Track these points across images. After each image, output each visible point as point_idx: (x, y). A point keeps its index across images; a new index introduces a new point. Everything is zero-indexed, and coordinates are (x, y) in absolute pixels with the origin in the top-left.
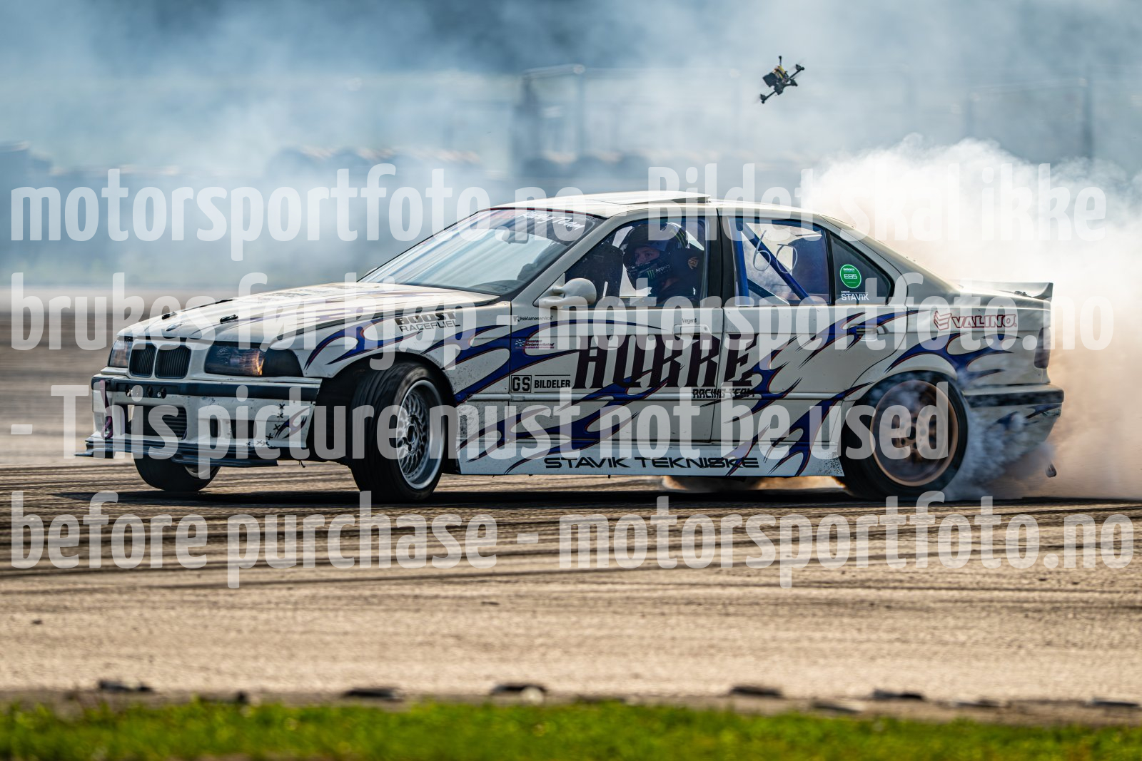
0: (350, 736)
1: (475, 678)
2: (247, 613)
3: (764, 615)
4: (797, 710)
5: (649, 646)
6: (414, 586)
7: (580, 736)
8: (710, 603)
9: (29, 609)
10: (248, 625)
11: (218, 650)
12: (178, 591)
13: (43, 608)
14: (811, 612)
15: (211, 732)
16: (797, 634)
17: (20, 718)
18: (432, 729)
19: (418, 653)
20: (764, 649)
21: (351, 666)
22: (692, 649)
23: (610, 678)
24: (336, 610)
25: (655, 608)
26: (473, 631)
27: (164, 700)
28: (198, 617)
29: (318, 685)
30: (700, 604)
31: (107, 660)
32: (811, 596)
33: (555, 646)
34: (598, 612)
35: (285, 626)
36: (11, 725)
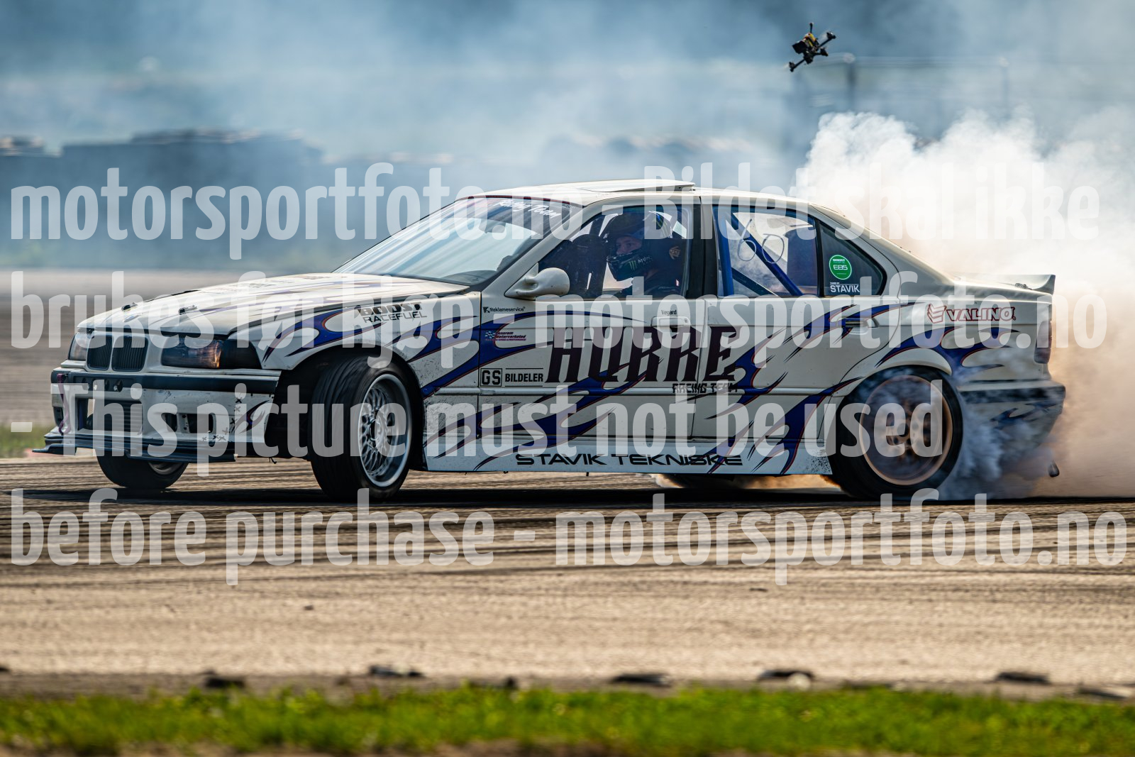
0: (618, 721)
1: (744, 665)
2: (516, 599)
3: (1031, 602)
4: (1063, 696)
5: (917, 632)
6: (683, 573)
7: (847, 722)
8: (977, 589)
9: (300, 595)
10: (519, 611)
11: (489, 635)
12: (449, 577)
13: (315, 594)
14: (1078, 598)
15: (481, 717)
16: (1065, 620)
17: (292, 703)
18: (699, 715)
19: (687, 639)
20: (1031, 636)
21: (620, 651)
22: (958, 635)
23: (877, 664)
24: (606, 596)
25: (924, 594)
26: (742, 617)
27: (435, 685)
28: (468, 603)
29: (587, 671)
30: (967, 591)
31: (377, 645)
32: (1077, 583)
33: (823, 631)
34: (866, 599)
35: (554, 612)
36: (282, 710)
